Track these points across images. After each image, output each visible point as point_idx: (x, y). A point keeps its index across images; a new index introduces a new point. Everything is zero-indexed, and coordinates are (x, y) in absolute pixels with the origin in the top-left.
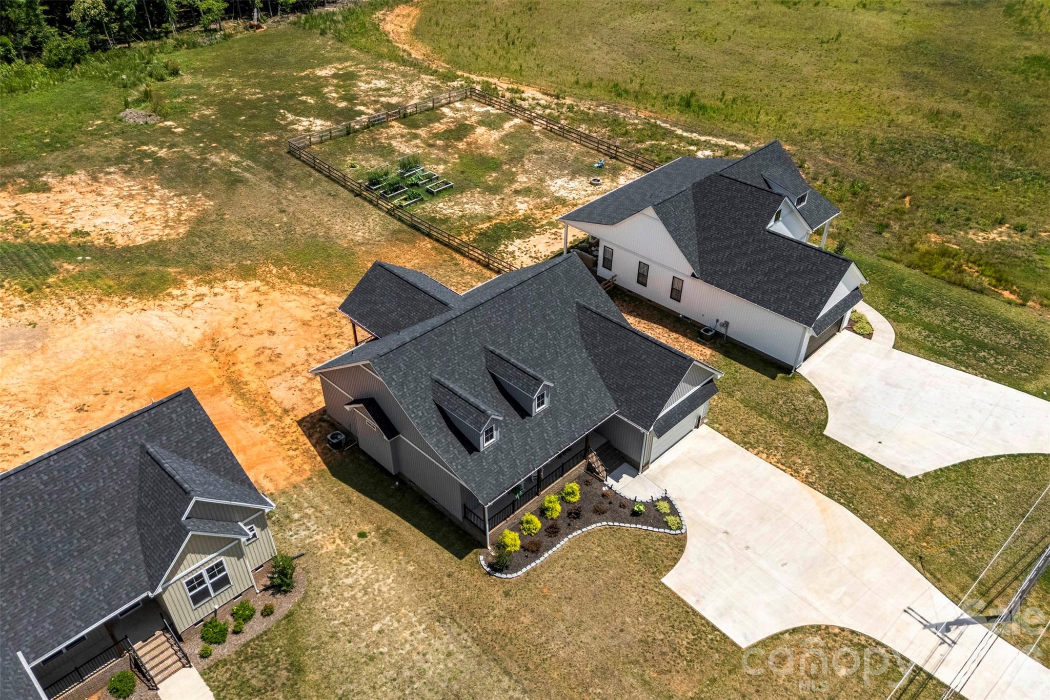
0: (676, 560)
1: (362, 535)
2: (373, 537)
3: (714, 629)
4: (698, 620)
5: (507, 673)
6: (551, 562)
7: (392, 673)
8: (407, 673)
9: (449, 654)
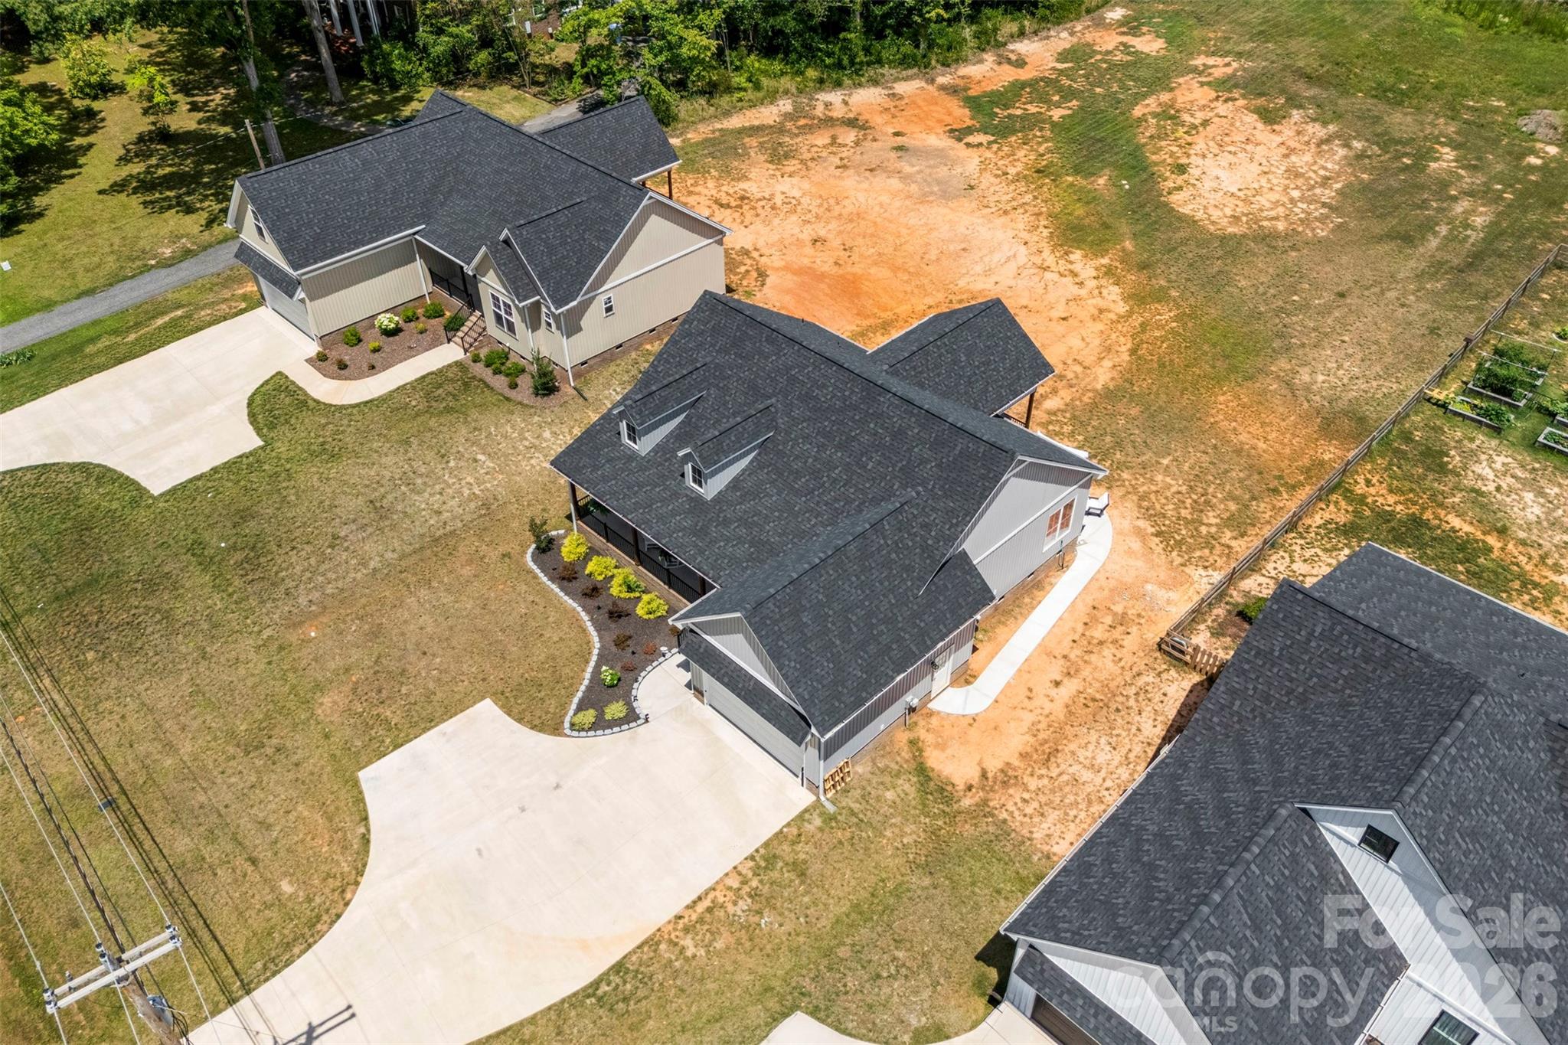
3: (397, 747)
5: (402, 557)
7: (423, 470)
8: (420, 480)
9: (439, 512)
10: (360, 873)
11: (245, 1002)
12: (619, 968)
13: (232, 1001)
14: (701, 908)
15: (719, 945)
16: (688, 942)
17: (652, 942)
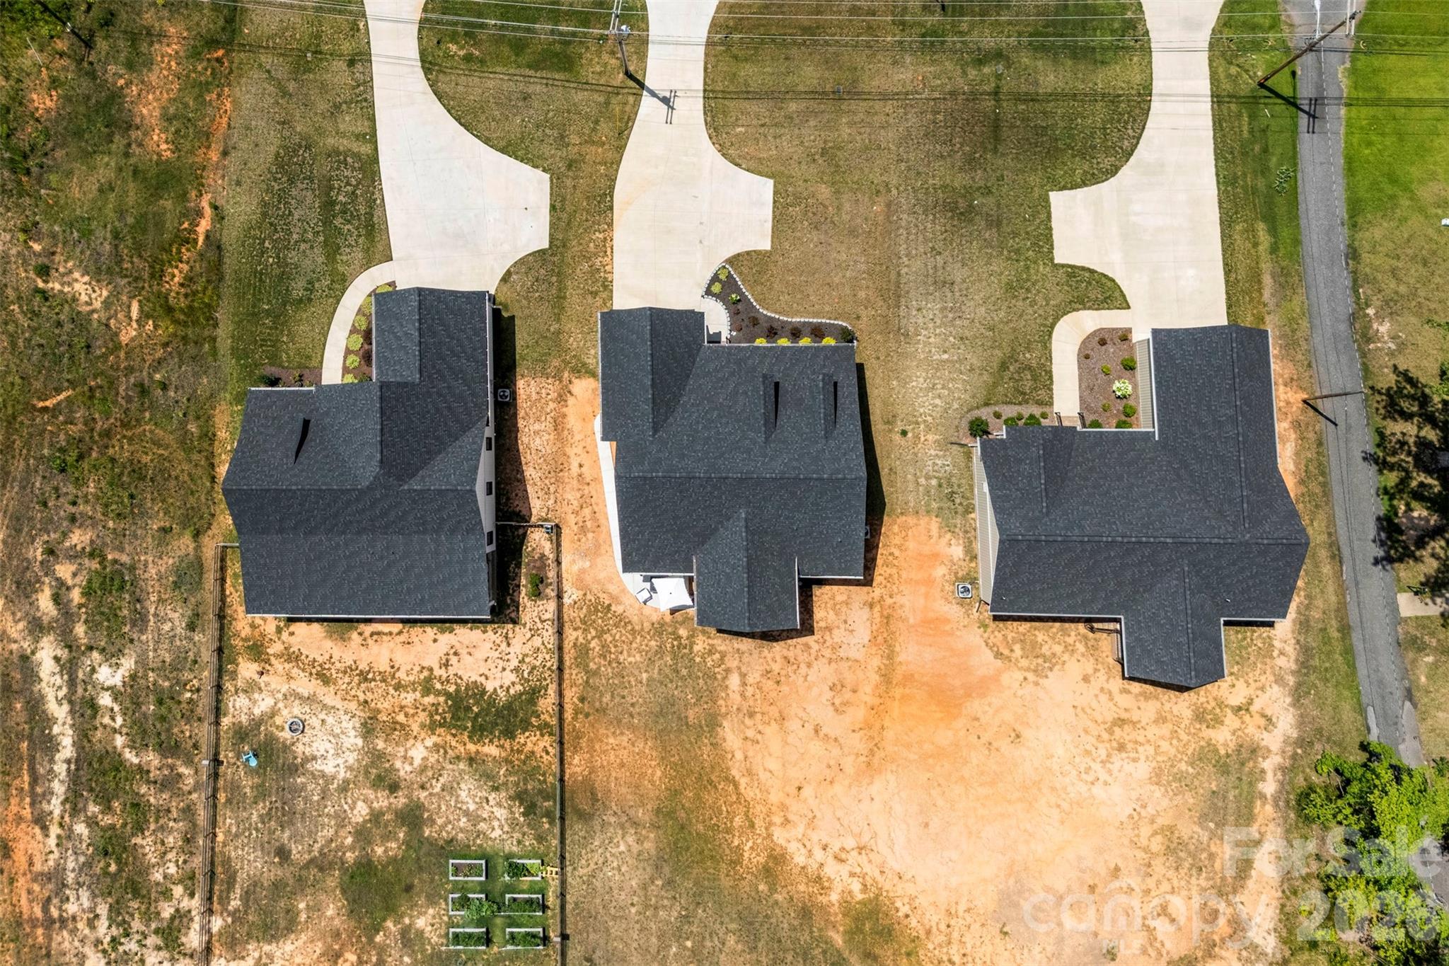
0: (748, 253)
1: (904, 433)
2: (899, 426)
3: (775, 202)
4: (778, 213)
5: (899, 274)
6: (816, 315)
7: (958, 322)
8: (951, 315)
9: (919, 310)
10: (723, 155)
11: (701, 94)
12: (611, 208)
13: (705, 91)
14: (609, 250)
15: (592, 245)
16: (601, 236)
17: (610, 225)
